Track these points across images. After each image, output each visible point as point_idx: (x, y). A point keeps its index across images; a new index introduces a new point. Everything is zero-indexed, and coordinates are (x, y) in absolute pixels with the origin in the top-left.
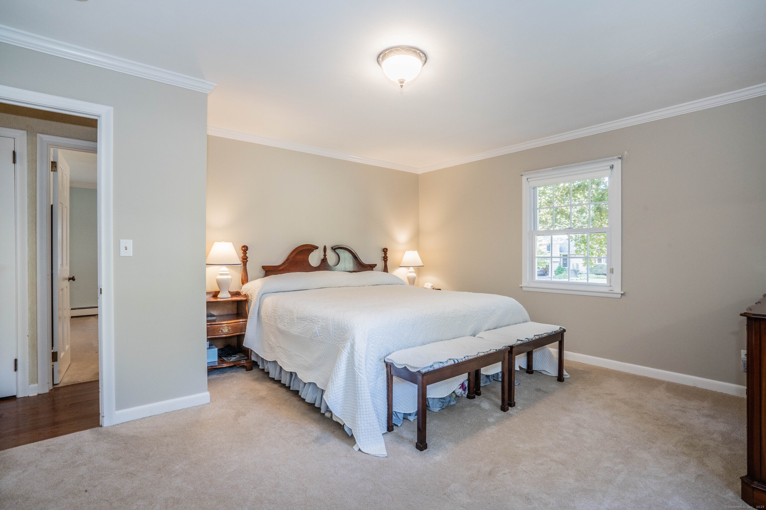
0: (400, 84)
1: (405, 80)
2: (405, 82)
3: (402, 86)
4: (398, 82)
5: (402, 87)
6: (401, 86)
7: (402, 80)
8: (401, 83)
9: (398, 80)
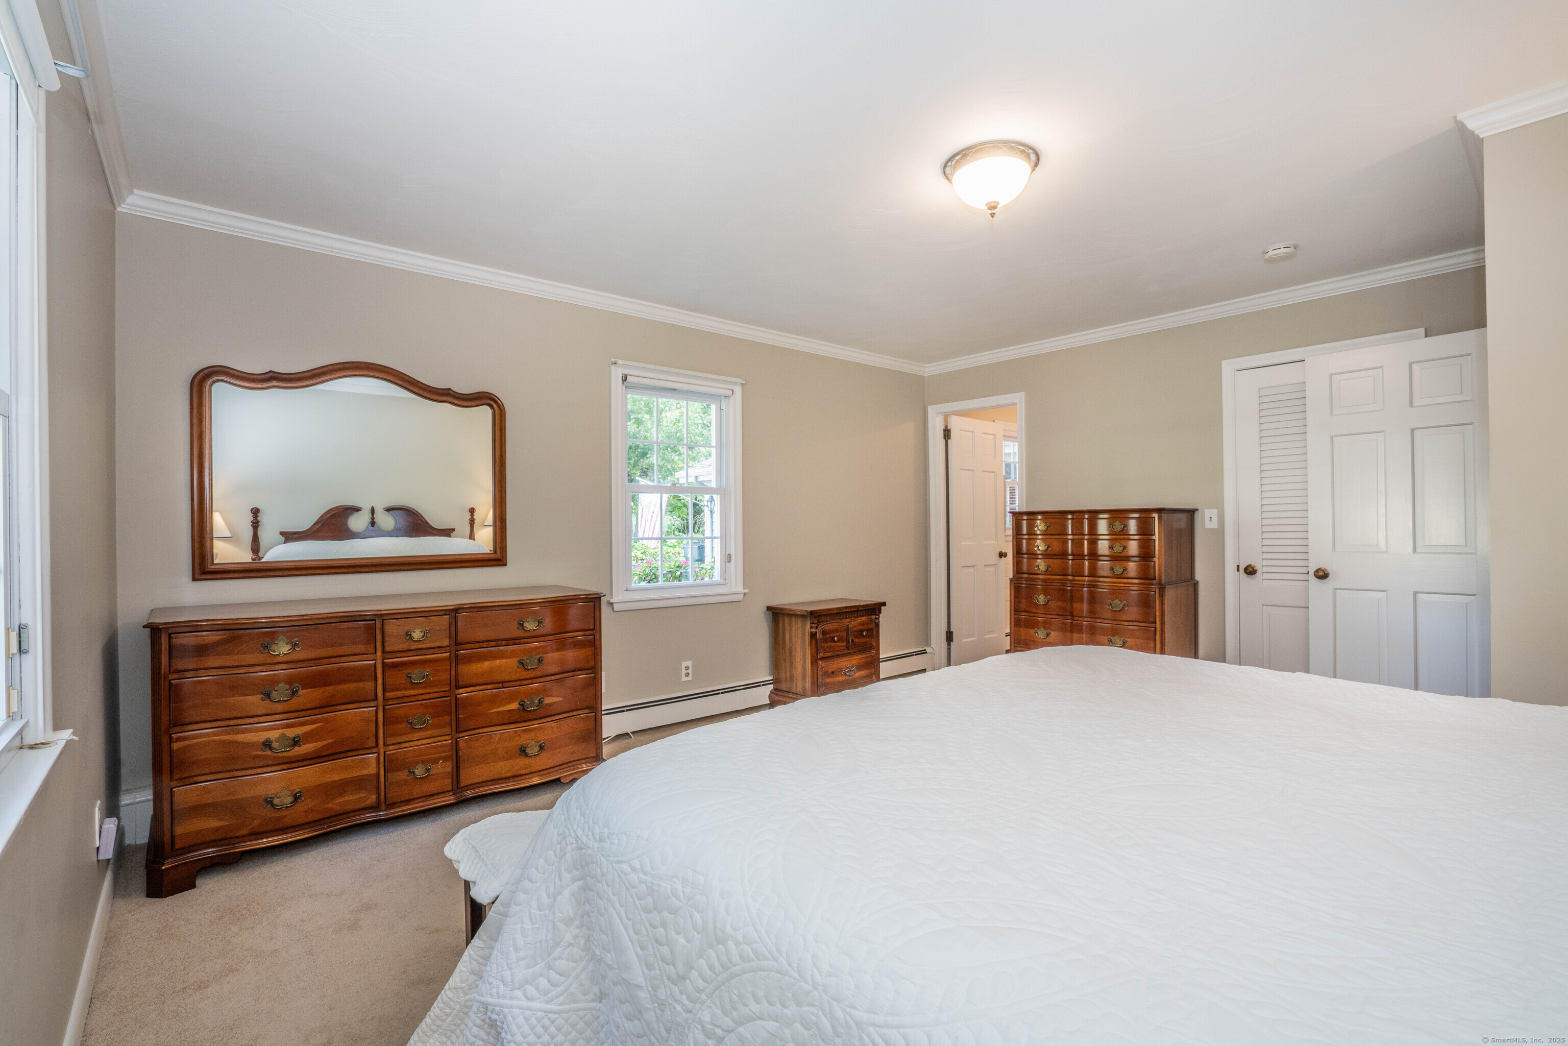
0: (990, 212)
1: (998, 203)
2: (999, 206)
3: (994, 214)
4: (986, 208)
5: (993, 217)
6: (991, 214)
7: (993, 204)
8: (991, 210)
9: (986, 205)
